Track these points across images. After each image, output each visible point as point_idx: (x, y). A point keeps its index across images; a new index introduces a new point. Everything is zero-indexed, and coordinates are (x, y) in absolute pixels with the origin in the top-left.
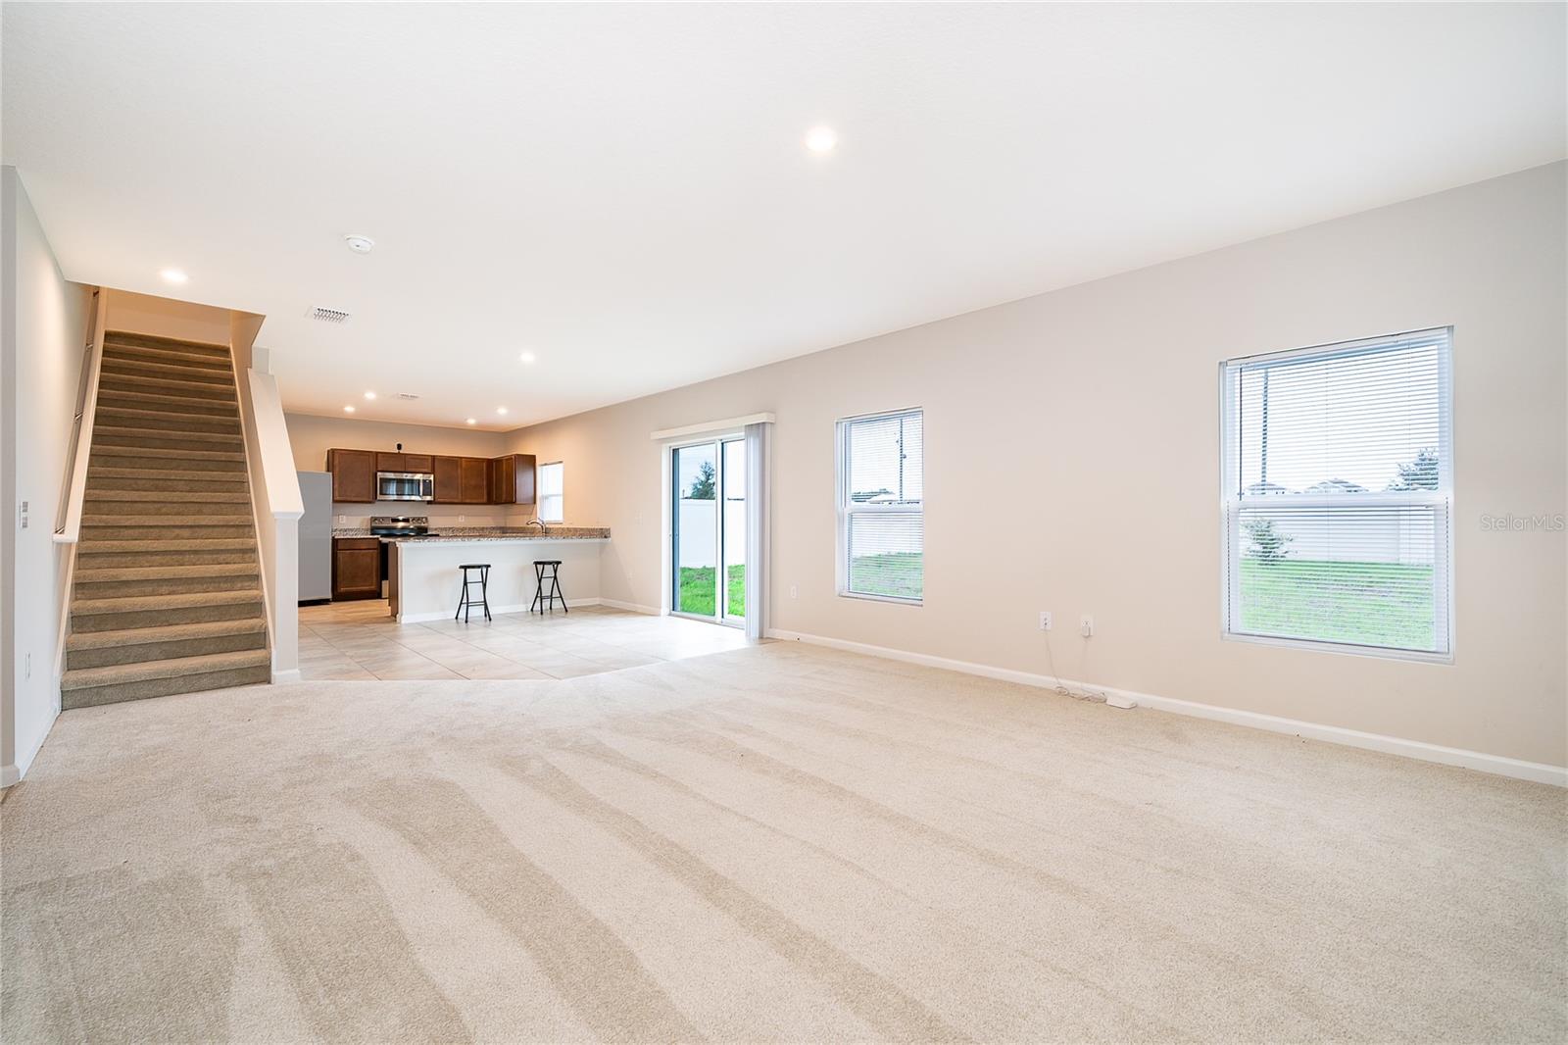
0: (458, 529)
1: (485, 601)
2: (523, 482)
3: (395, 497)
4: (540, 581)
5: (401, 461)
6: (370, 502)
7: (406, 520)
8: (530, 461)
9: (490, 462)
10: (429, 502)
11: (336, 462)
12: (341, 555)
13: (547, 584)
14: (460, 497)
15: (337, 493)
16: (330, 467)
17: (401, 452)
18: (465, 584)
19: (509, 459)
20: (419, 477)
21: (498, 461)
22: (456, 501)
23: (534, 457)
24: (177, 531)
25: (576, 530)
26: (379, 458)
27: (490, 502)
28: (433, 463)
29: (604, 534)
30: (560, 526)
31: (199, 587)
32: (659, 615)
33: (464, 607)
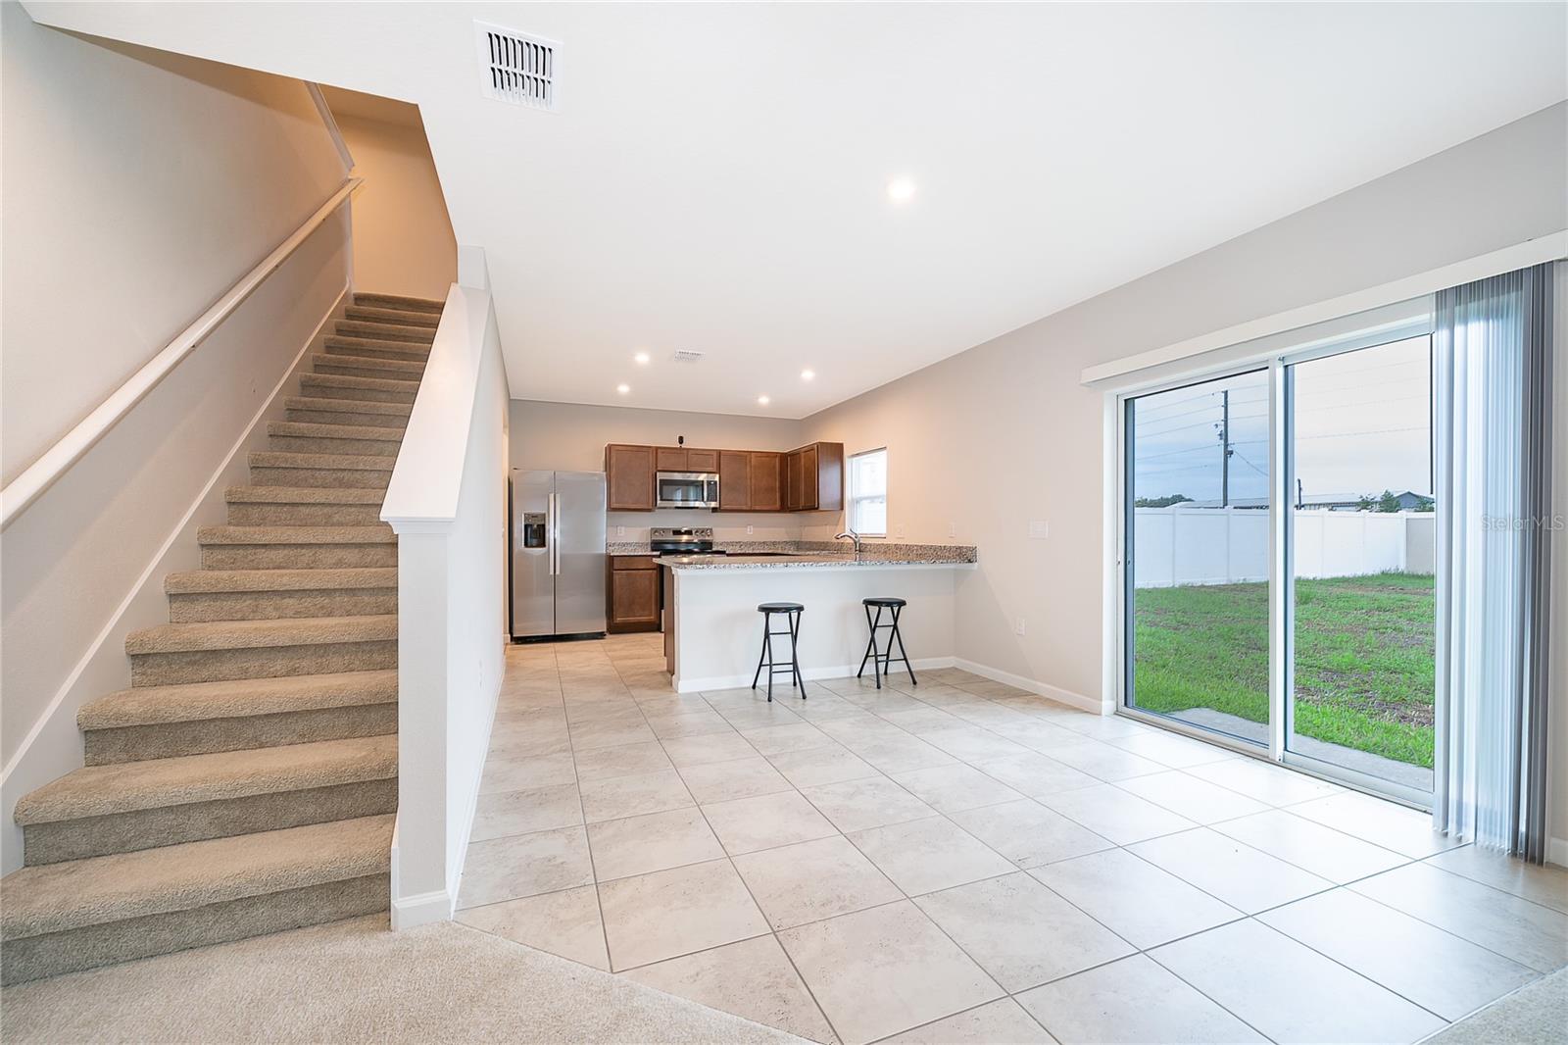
0: (746, 544)
1: (795, 663)
2: (827, 479)
3: (680, 504)
4: (873, 631)
5: (683, 457)
6: (649, 510)
7: (689, 533)
8: (836, 452)
9: (784, 457)
10: (714, 510)
11: (613, 461)
12: (617, 576)
13: (883, 636)
14: (749, 503)
15: (613, 499)
16: (608, 466)
17: (683, 446)
18: (767, 635)
19: (811, 449)
20: (702, 477)
21: (794, 455)
22: (744, 508)
23: (842, 445)
24: (340, 553)
25: (909, 548)
26: (660, 455)
27: (784, 508)
28: (720, 459)
29: (966, 555)
30: (880, 541)
31: (336, 661)
32: (1100, 714)
33: (765, 671)
